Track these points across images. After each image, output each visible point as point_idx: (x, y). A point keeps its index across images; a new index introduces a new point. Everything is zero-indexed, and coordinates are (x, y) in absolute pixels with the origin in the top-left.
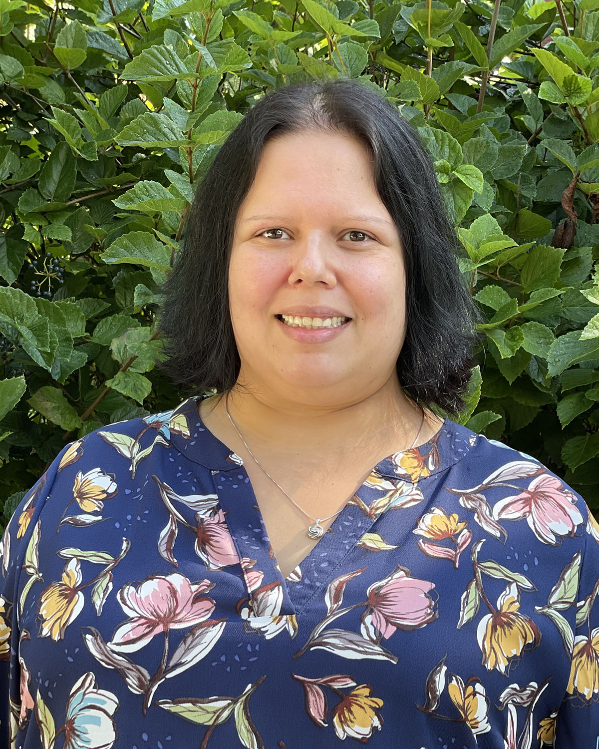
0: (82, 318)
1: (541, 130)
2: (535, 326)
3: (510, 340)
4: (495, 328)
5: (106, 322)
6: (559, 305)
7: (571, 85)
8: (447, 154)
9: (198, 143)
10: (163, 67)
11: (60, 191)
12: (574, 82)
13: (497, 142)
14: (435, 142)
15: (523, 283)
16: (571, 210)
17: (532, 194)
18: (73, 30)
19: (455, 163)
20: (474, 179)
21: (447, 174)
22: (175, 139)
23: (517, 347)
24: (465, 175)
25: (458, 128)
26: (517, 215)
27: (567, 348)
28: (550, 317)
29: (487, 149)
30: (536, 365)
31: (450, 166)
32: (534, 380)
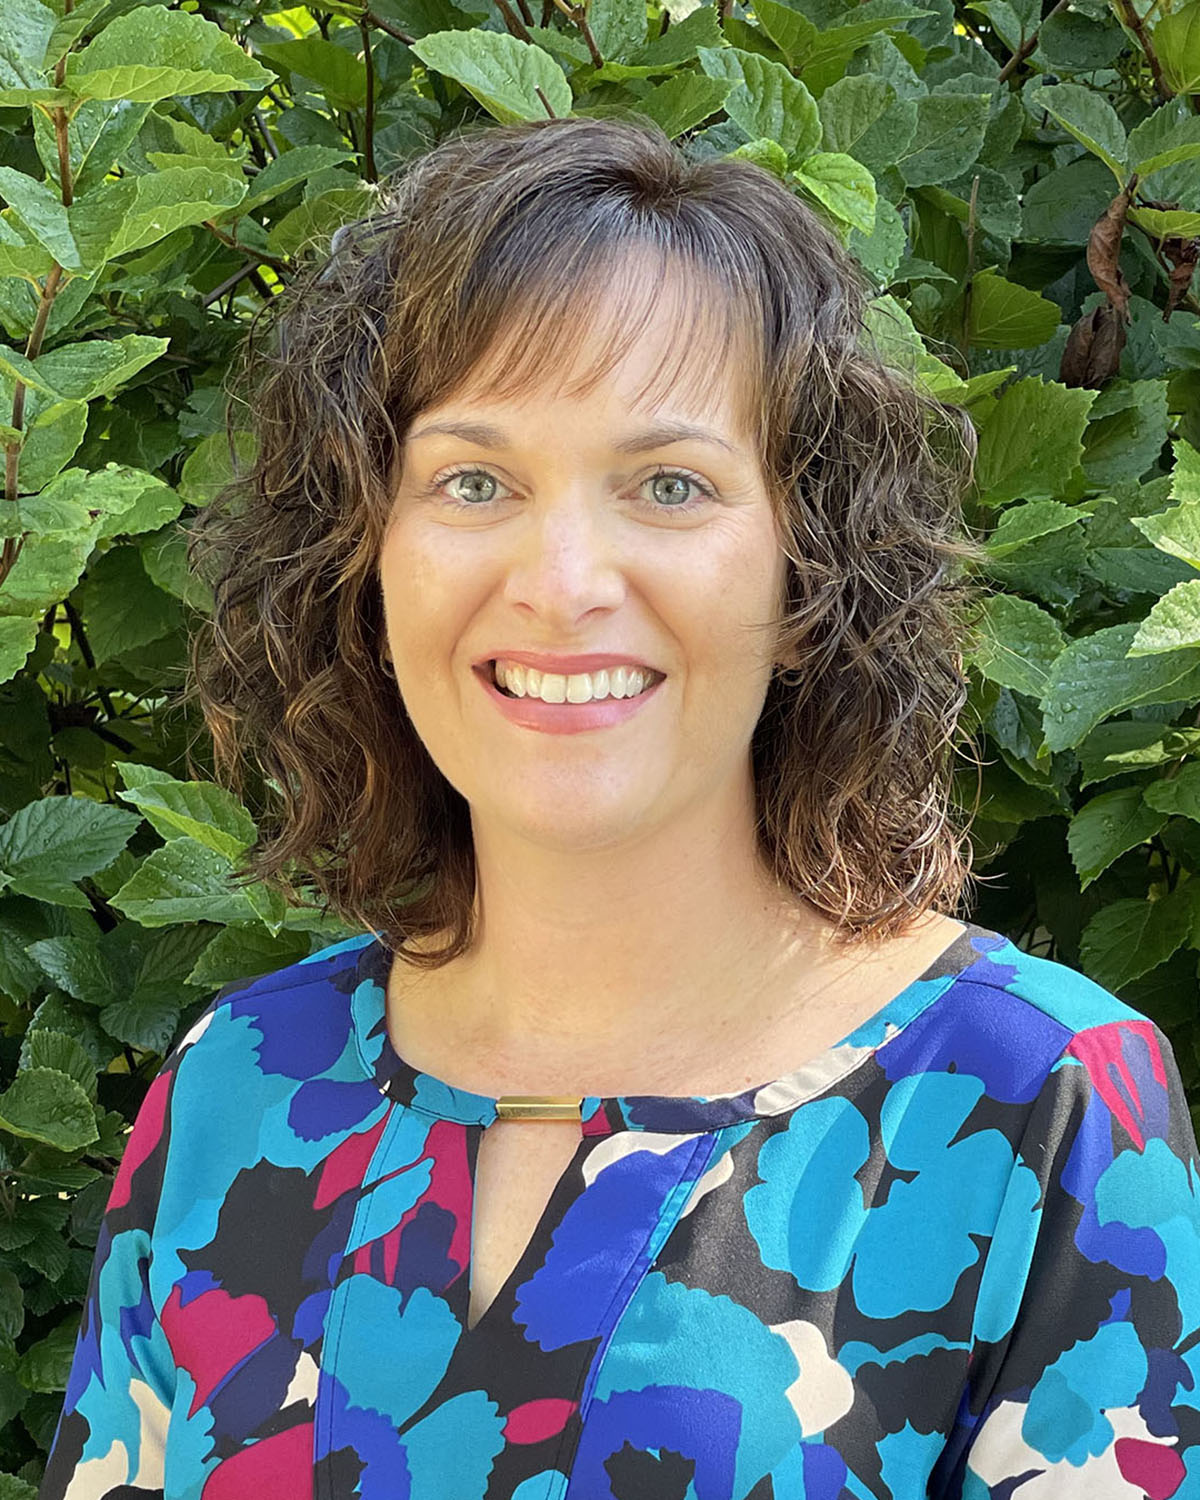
1: (1034, 44)
2: (1011, 606)
6: (1076, 543)
8: (777, 122)
9: (84, 96)
13: (916, 80)
14: (746, 88)
16: (1113, 282)
17: (1009, 231)
19: (801, 147)
20: (850, 194)
22: (21, 86)
24: (829, 181)
25: (811, 42)
26: (969, 287)
27: (1097, 673)
28: (1054, 576)
29: (888, 107)
30: (1012, 712)
31: (785, 155)
32: (1007, 751)
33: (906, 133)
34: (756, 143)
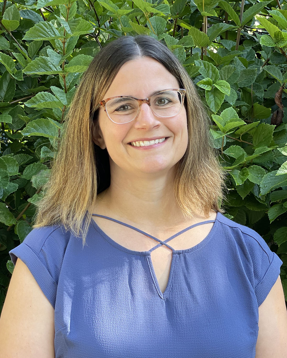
0: (17, 165)
1: (269, 59)
2: (256, 167)
3: (242, 175)
4: (235, 168)
5: (30, 167)
6: (272, 156)
7: (278, 36)
8: (211, 75)
9: (68, 72)
10: (46, 33)
11: (7, 96)
12: (280, 35)
13: (243, 67)
14: (204, 68)
15: (254, 143)
16: (279, 104)
17: (261, 95)
18: (12, 10)
19: (215, 79)
20: (225, 88)
21: (211, 85)
22: (56, 70)
23: (245, 179)
24: (220, 86)
26: (252, 107)
27: (271, 179)
28: (268, 162)
29: (235, 71)
30: (258, 189)
31: (212, 81)
32: (256, 196)
33: (238, 76)
34: (206, 79)
